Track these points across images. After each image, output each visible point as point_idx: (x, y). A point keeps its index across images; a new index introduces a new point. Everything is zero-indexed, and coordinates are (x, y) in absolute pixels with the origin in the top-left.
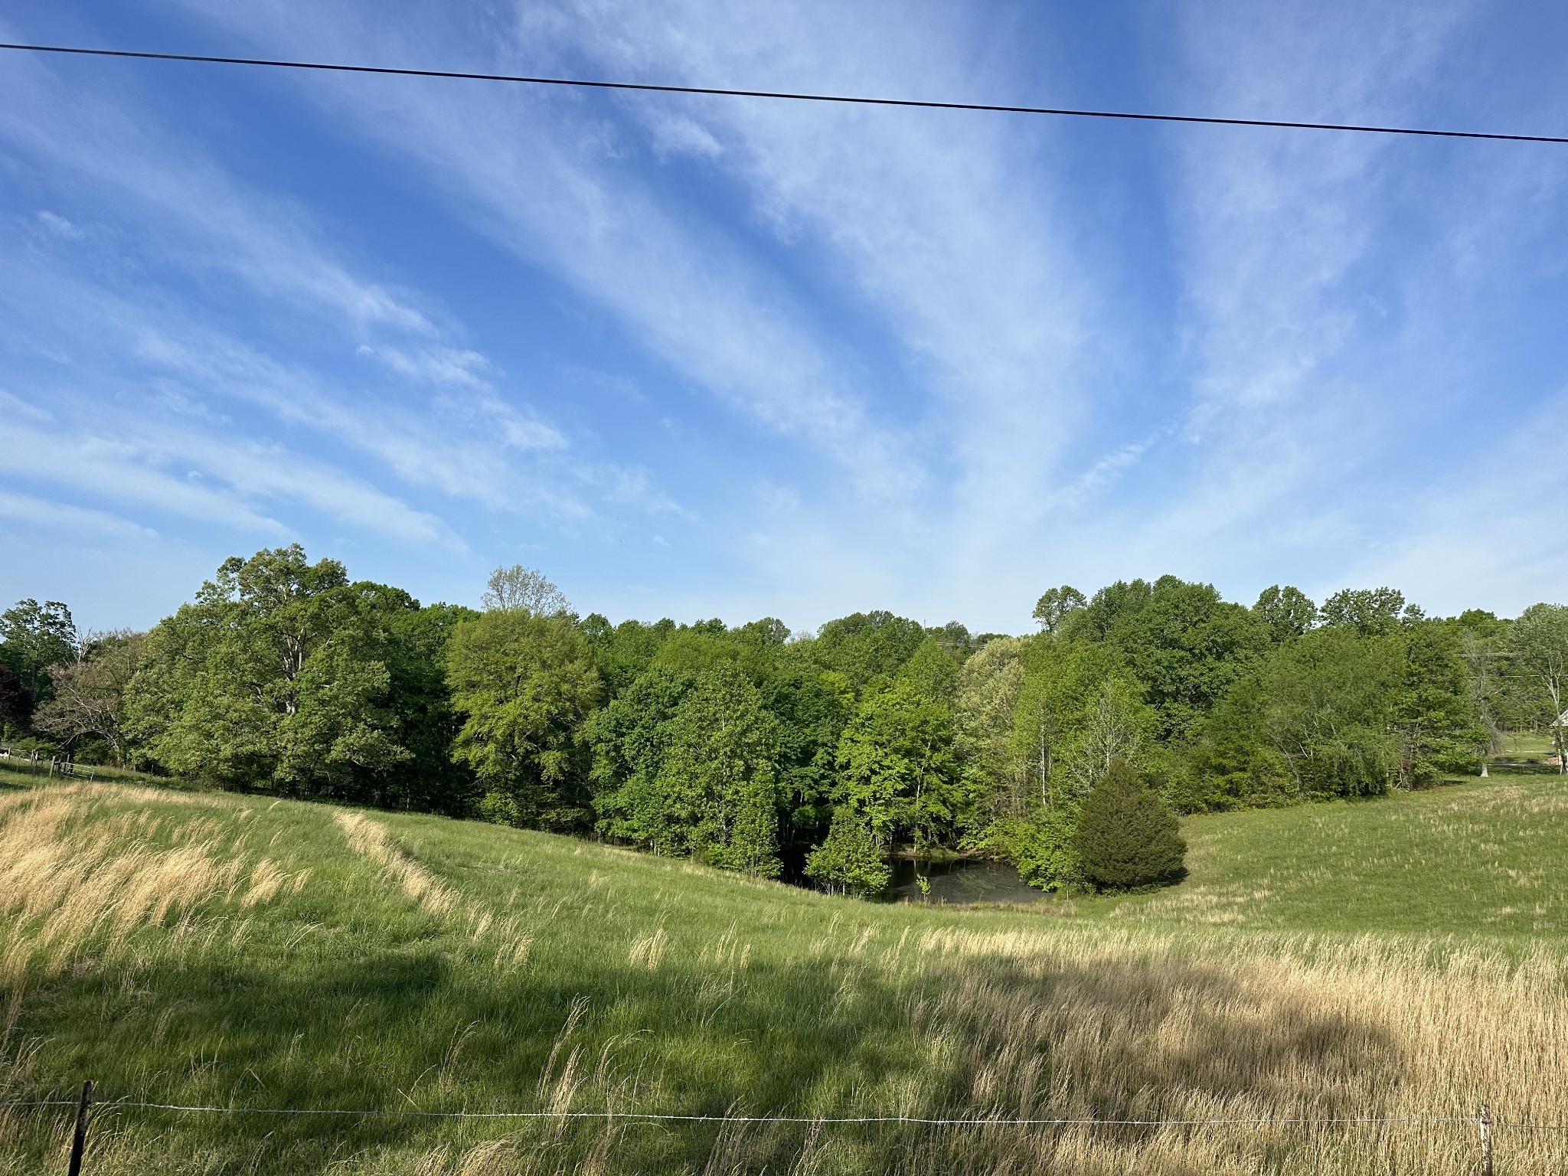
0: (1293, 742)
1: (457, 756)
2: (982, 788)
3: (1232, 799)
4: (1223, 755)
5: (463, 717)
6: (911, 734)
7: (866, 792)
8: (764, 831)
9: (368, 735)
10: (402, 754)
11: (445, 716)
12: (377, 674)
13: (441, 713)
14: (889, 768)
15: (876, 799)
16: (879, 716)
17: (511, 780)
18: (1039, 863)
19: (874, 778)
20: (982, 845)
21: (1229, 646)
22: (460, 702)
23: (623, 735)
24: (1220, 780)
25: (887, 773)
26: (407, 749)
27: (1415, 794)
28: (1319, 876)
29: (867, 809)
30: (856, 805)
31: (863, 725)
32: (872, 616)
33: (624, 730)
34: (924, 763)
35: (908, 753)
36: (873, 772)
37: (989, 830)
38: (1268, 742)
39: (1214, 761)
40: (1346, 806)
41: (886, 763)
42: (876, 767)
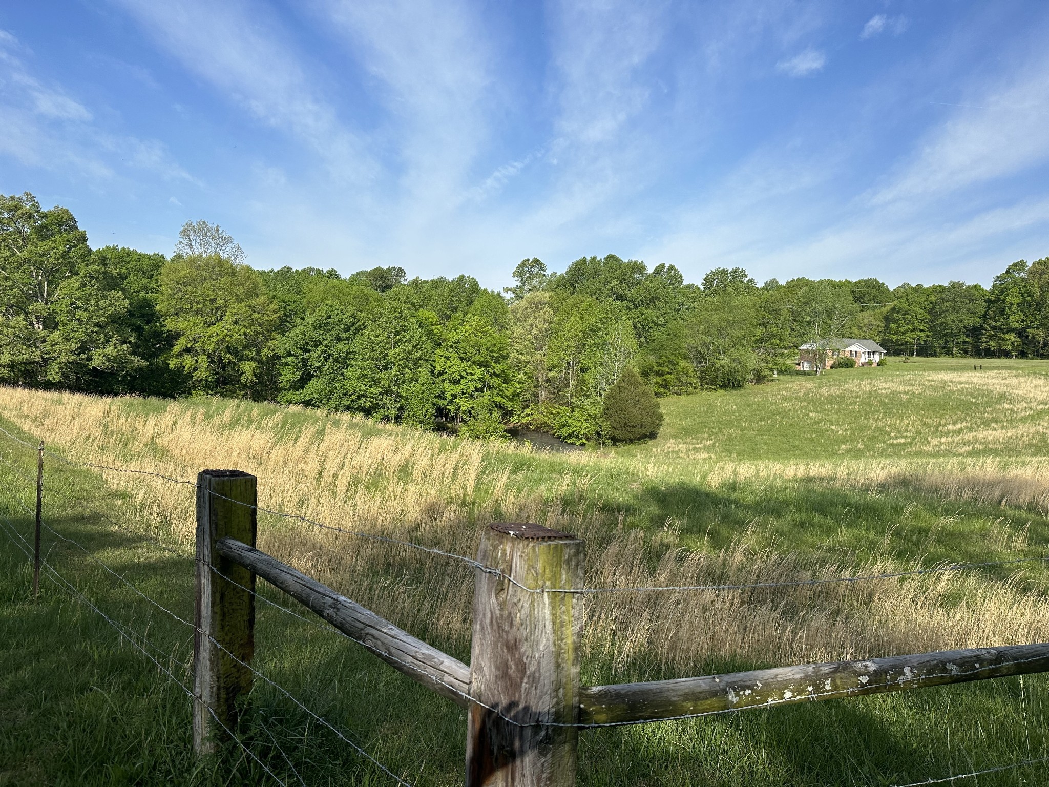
0: (699, 357)
1: (173, 364)
2: (527, 386)
3: (663, 390)
4: (660, 365)
5: (177, 335)
6: (483, 352)
7: (457, 389)
8: (429, 415)
9: (119, 348)
10: (138, 362)
11: (158, 335)
12: (119, 303)
13: (155, 332)
14: (472, 374)
15: (463, 394)
16: (464, 341)
17: (210, 381)
18: (575, 429)
19: (462, 381)
20: (524, 420)
21: (653, 300)
22: (170, 324)
23: (309, 351)
24: (659, 379)
25: (471, 377)
26: (142, 358)
27: (759, 386)
28: (733, 432)
29: (457, 400)
30: (450, 398)
31: (452, 347)
32: (389, 270)
33: (310, 348)
34: (491, 371)
35: (481, 365)
36: (462, 377)
37: (528, 411)
38: (685, 357)
39: (656, 369)
40: (725, 393)
41: (470, 371)
42: (463, 373)
